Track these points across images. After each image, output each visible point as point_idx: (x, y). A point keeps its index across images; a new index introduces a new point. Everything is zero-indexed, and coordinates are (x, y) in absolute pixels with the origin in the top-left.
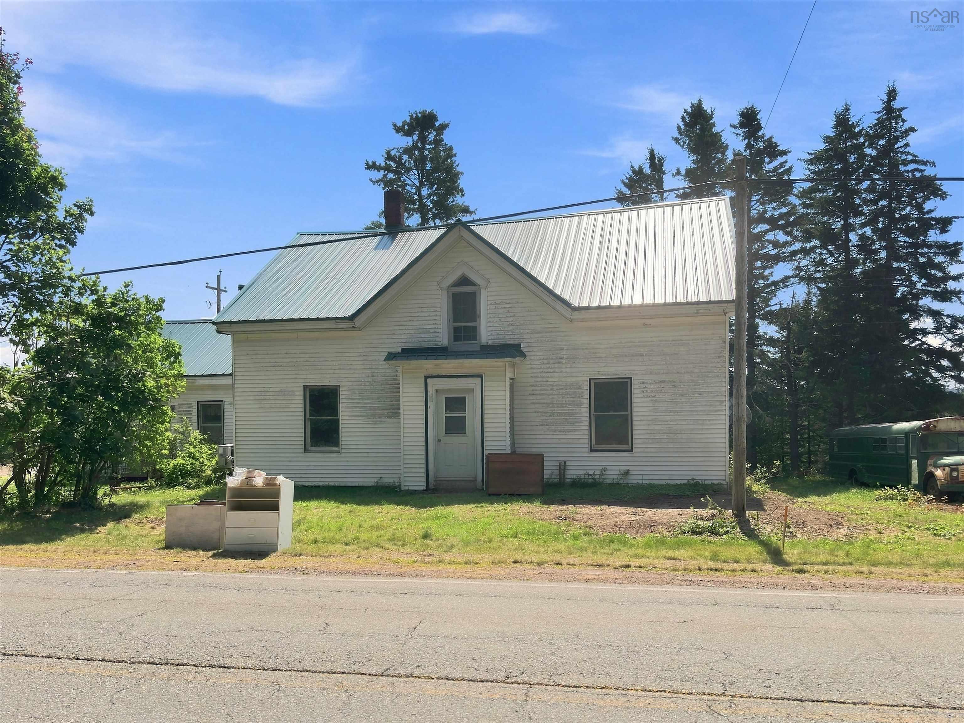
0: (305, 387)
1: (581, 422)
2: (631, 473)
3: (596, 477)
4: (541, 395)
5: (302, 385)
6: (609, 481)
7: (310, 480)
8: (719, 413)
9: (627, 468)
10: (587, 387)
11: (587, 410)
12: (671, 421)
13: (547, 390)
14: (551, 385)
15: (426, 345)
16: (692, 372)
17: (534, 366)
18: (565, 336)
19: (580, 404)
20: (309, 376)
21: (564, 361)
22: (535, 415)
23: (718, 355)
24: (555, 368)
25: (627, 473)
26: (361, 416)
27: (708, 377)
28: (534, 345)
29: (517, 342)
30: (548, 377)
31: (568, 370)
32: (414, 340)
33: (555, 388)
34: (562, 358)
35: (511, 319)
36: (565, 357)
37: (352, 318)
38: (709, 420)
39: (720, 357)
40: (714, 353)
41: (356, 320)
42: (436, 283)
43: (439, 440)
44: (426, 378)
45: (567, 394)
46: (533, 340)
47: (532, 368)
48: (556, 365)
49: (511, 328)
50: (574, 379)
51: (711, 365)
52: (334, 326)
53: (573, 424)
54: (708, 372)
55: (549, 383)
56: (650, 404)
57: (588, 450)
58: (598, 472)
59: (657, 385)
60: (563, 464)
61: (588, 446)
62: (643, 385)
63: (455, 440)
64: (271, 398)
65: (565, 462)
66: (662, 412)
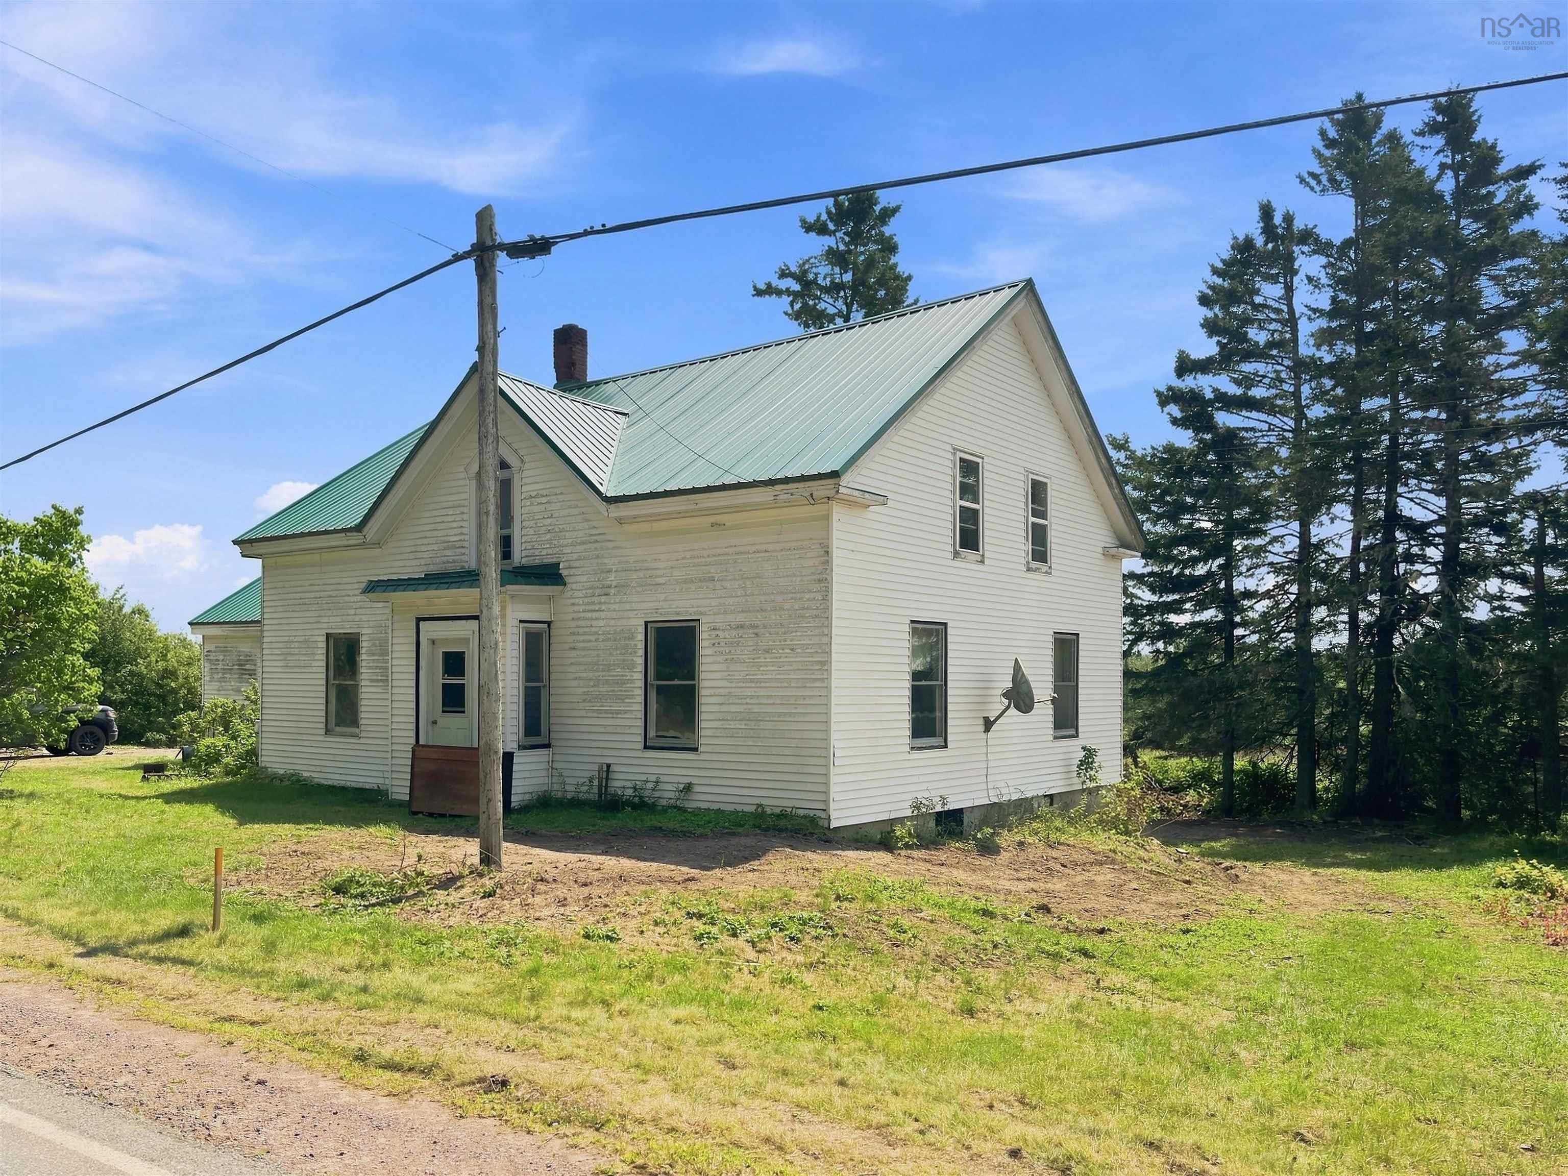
0: (328, 635)
1: (632, 697)
2: (697, 789)
3: (647, 793)
4: (584, 649)
5: (324, 632)
6: (664, 802)
7: (329, 776)
8: (817, 684)
9: (687, 780)
10: (641, 637)
11: (641, 676)
12: (752, 697)
13: (590, 641)
14: (596, 633)
15: (451, 568)
16: (782, 609)
17: (577, 601)
18: (614, 548)
19: (632, 667)
20: (332, 619)
21: (612, 591)
22: (574, 683)
23: (816, 577)
24: (600, 603)
25: (688, 788)
26: (378, 681)
27: (803, 617)
28: (577, 564)
29: (555, 560)
30: (592, 619)
31: (616, 607)
32: (438, 560)
33: (601, 637)
34: (610, 587)
35: (548, 521)
36: (614, 584)
37: (359, 528)
38: (804, 697)
39: (820, 581)
40: (813, 574)
41: (366, 530)
42: (462, 469)
43: (435, 722)
44: (419, 620)
45: (616, 649)
46: (575, 556)
47: (573, 604)
48: (603, 599)
49: (548, 536)
50: (624, 622)
51: (807, 596)
52: (345, 543)
53: (622, 699)
54: (804, 609)
55: (593, 630)
56: (723, 667)
57: (641, 746)
58: (650, 785)
59: (734, 633)
60: (605, 768)
61: (641, 739)
62: (714, 633)
63: (453, 721)
64: (296, 651)
65: (608, 766)
66: (739, 681)
